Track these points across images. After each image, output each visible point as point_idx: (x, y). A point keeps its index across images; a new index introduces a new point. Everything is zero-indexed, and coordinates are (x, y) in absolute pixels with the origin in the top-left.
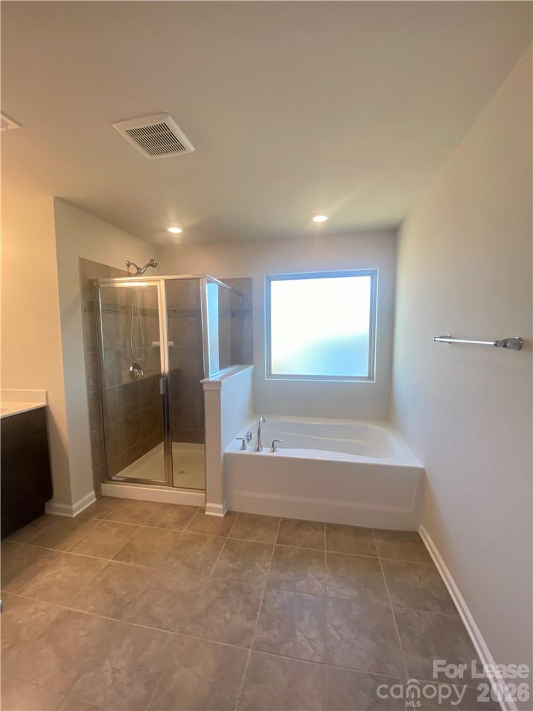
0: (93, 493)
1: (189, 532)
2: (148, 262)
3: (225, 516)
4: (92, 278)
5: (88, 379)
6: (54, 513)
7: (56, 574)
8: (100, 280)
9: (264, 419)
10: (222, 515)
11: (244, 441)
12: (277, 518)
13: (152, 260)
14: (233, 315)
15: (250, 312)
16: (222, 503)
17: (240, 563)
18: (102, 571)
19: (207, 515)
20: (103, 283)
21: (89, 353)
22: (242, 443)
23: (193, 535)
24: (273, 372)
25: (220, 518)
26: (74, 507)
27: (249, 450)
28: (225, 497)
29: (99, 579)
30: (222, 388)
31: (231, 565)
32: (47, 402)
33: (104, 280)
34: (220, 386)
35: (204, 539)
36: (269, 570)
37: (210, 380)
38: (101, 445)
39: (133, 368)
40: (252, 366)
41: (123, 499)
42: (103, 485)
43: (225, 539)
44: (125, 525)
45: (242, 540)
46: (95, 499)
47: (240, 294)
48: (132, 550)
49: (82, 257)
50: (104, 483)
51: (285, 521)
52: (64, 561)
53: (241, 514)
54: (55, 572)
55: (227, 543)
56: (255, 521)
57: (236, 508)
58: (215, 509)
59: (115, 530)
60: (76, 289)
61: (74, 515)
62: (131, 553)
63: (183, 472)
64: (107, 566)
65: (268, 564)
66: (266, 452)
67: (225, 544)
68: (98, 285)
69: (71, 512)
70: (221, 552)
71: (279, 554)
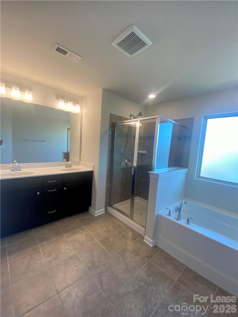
0: (104, 209)
1: (133, 246)
2: (138, 113)
3: (153, 247)
4: (114, 122)
5: (108, 162)
6: (91, 212)
7: (81, 237)
8: (118, 122)
9: (185, 202)
10: (151, 246)
11: (170, 211)
12: (183, 264)
13: (140, 113)
14: (179, 139)
15: (190, 138)
16: (153, 240)
17: (151, 279)
18: (94, 245)
19: (144, 242)
20: (118, 123)
21: (109, 152)
22: (169, 212)
23: (134, 248)
24: (201, 175)
25: (150, 246)
26: (96, 212)
27: (173, 218)
28: (155, 236)
29: (91, 247)
30: (159, 178)
31: (146, 278)
32: (93, 169)
33: (119, 122)
34: (158, 177)
35: (138, 255)
36: (166, 295)
37: (155, 172)
38: (110, 190)
39: (127, 161)
40: (187, 169)
41: (114, 216)
42: (108, 207)
43: (149, 260)
44: (110, 228)
45: (158, 267)
46: (105, 212)
47: (185, 127)
48: (107, 242)
49: (111, 113)
50: (109, 207)
51: (188, 270)
52: (84, 233)
53: (162, 251)
54: (80, 236)
55: (148, 263)
56: (169, 259)
57: (160, 246)
58: (149, 241)
59: (105, 229)
60: (108, 126)
61: (96, 216)
62: (106, 242)
63: (142, 214)
64: (96, 243)
65: (167, 291)
66: (182, 222)
67: (147, 263)
68: (117, 124)
69: (95, 214)
70: (144, 266)
71: (176, 289)
